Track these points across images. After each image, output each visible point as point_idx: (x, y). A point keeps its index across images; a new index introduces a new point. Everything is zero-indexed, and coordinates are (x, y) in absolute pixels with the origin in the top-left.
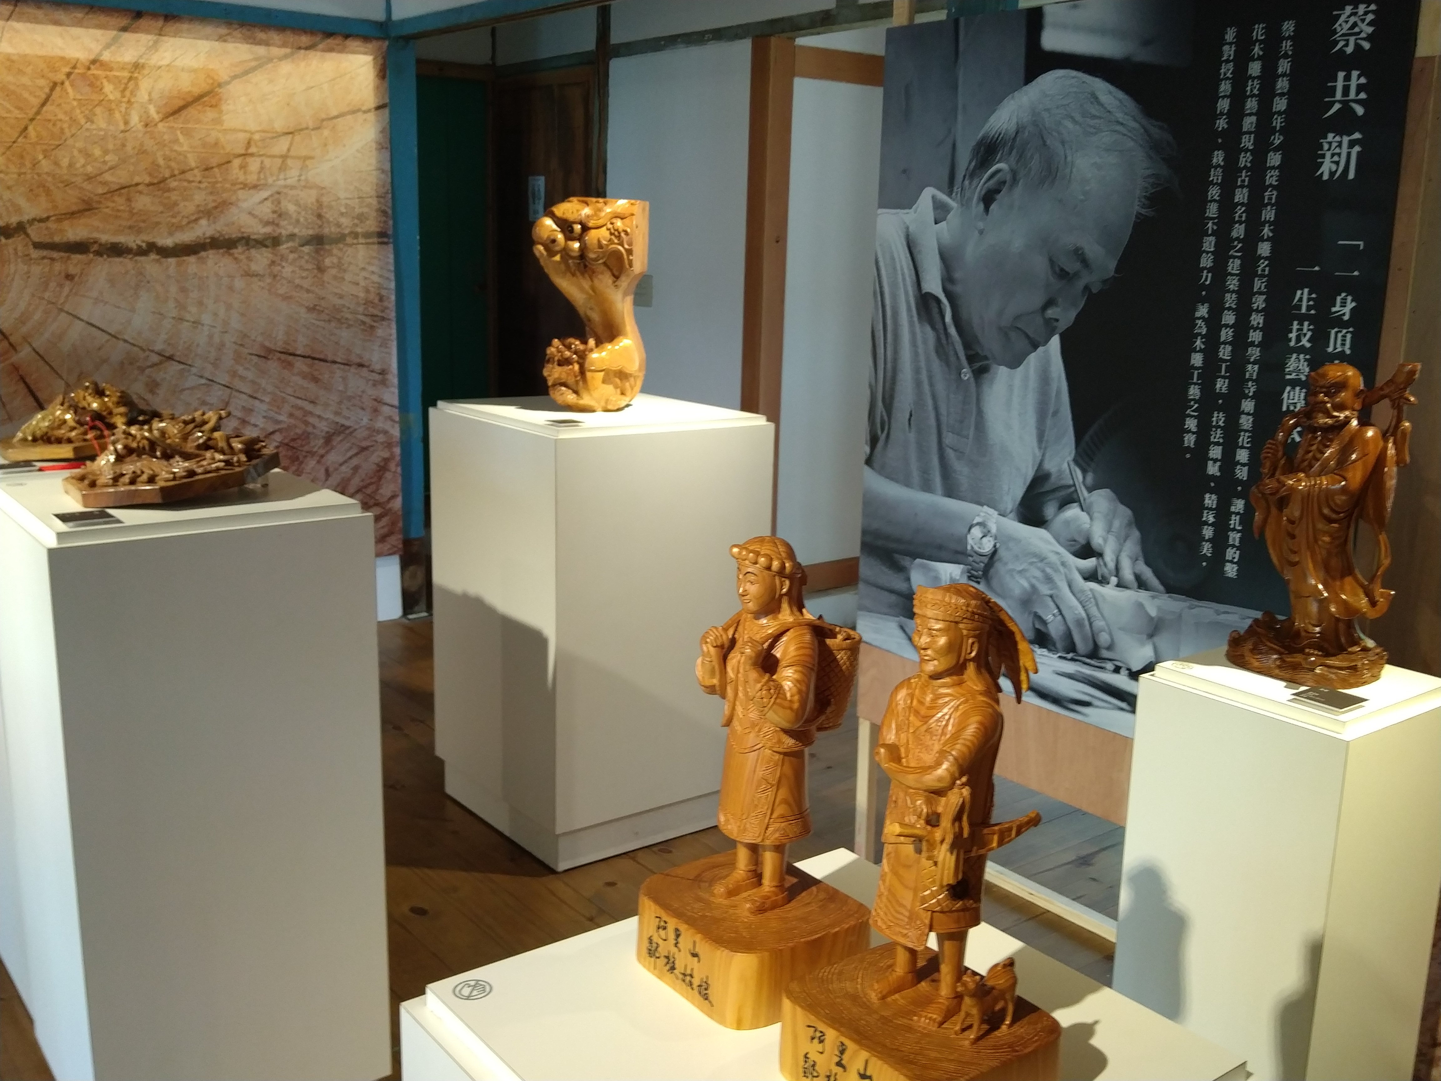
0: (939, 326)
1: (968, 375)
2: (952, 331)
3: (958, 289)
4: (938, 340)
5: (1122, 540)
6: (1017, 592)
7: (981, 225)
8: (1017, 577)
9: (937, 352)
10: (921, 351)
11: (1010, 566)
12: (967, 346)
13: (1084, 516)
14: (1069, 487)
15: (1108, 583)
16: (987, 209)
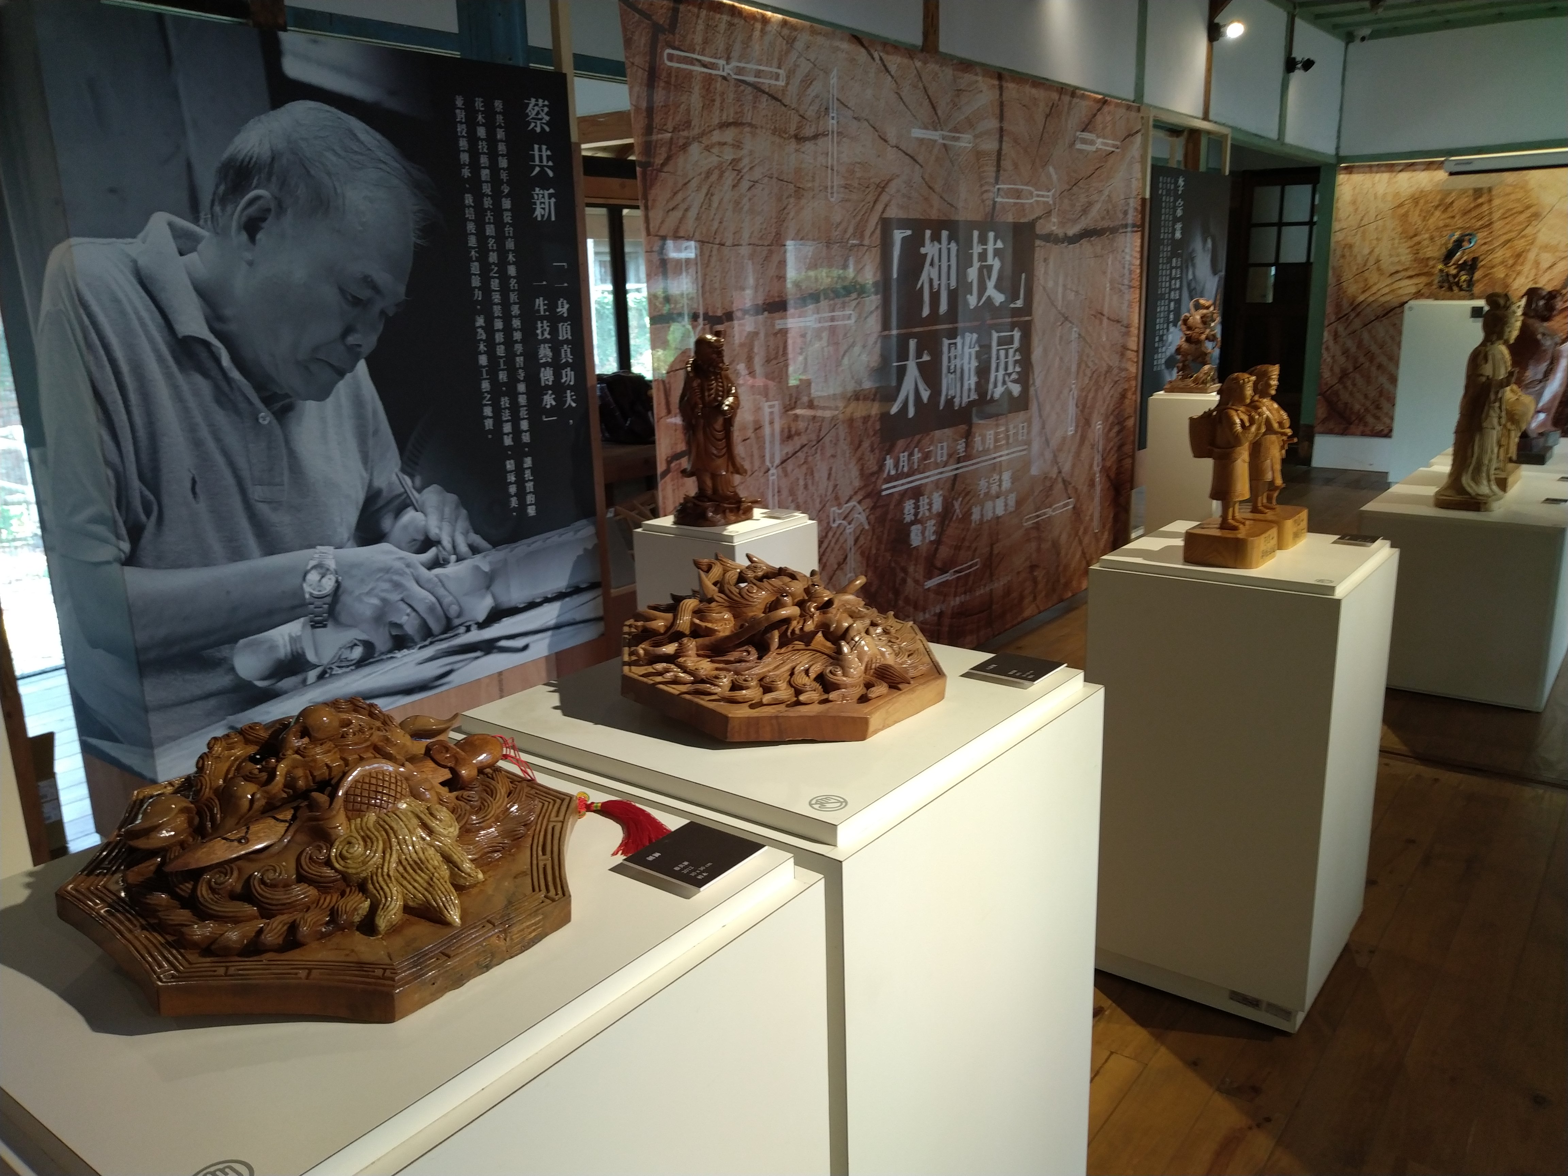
0: (215, 372)
1: (268, 419)
2: (235, 374)
3: (232, 327)
4: (217, 387)
5: (453, 523)
6: (368, 612)
7: (248, 256)
8: (366, 599)
9: (218, 402)
10: (192, 403)
11: (357, 593)
12: (259, 387)
13: (419, 515)
14: (400, 495)
15: (449, 563)
16: (252, 238)
